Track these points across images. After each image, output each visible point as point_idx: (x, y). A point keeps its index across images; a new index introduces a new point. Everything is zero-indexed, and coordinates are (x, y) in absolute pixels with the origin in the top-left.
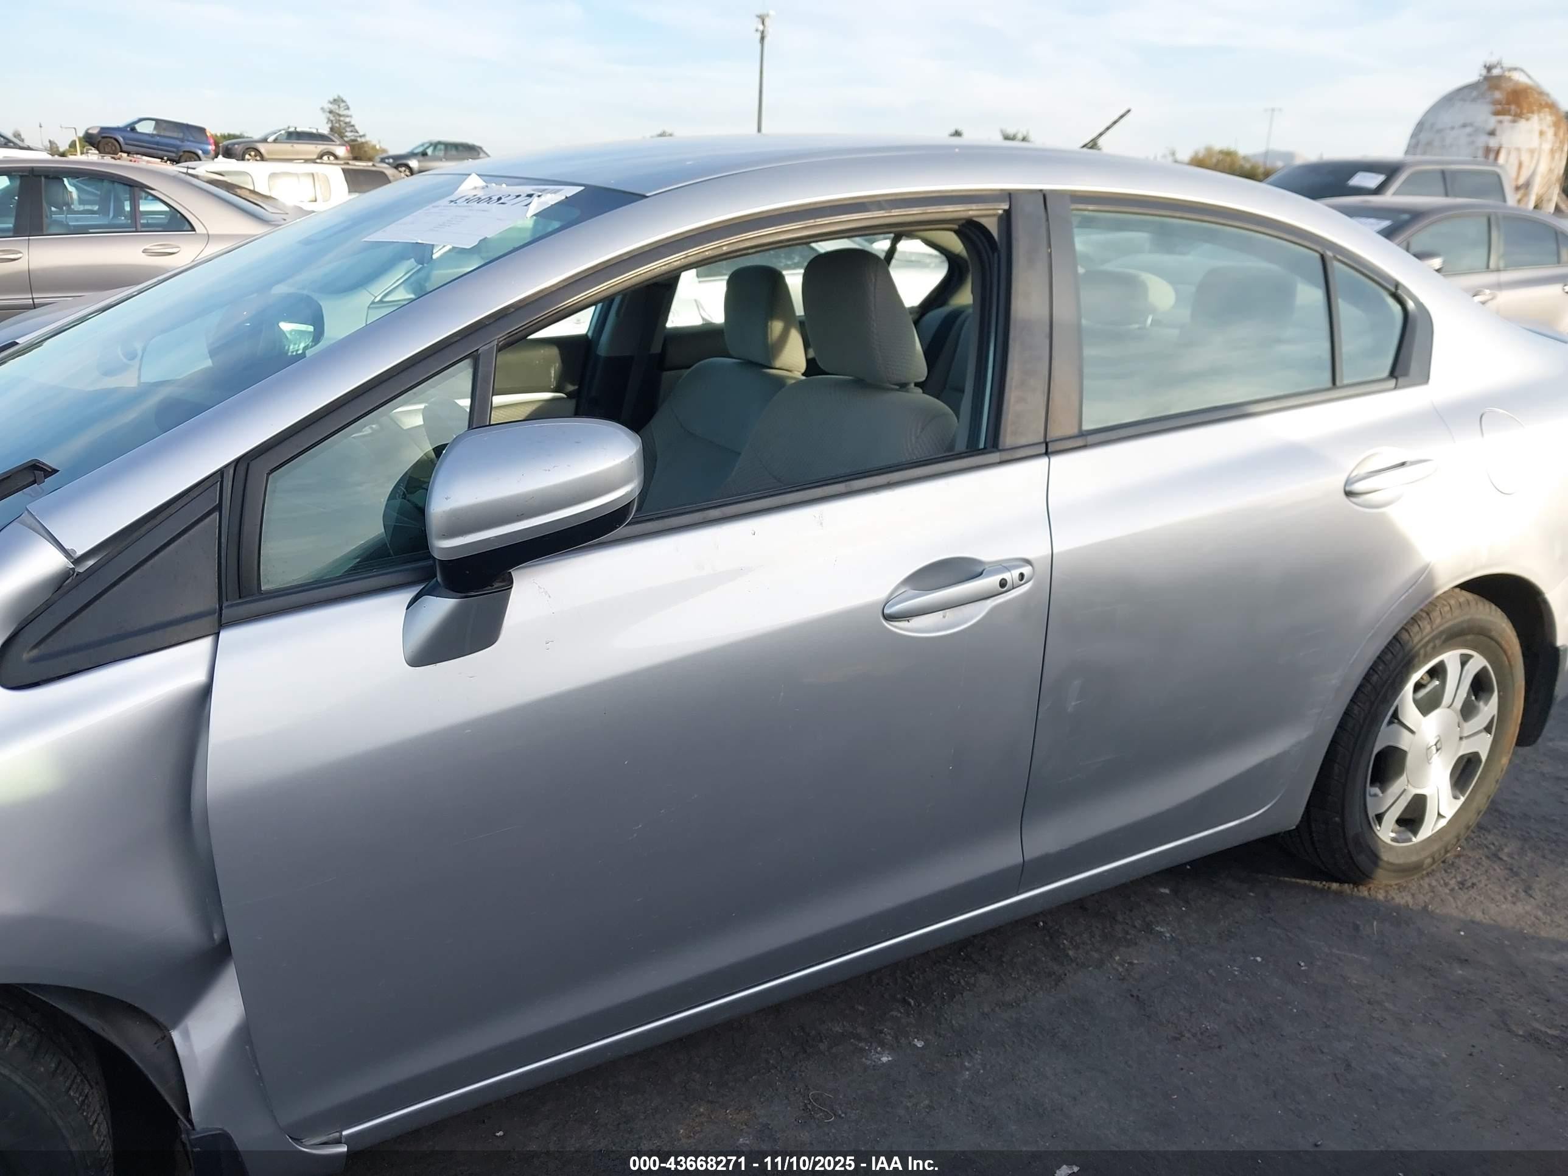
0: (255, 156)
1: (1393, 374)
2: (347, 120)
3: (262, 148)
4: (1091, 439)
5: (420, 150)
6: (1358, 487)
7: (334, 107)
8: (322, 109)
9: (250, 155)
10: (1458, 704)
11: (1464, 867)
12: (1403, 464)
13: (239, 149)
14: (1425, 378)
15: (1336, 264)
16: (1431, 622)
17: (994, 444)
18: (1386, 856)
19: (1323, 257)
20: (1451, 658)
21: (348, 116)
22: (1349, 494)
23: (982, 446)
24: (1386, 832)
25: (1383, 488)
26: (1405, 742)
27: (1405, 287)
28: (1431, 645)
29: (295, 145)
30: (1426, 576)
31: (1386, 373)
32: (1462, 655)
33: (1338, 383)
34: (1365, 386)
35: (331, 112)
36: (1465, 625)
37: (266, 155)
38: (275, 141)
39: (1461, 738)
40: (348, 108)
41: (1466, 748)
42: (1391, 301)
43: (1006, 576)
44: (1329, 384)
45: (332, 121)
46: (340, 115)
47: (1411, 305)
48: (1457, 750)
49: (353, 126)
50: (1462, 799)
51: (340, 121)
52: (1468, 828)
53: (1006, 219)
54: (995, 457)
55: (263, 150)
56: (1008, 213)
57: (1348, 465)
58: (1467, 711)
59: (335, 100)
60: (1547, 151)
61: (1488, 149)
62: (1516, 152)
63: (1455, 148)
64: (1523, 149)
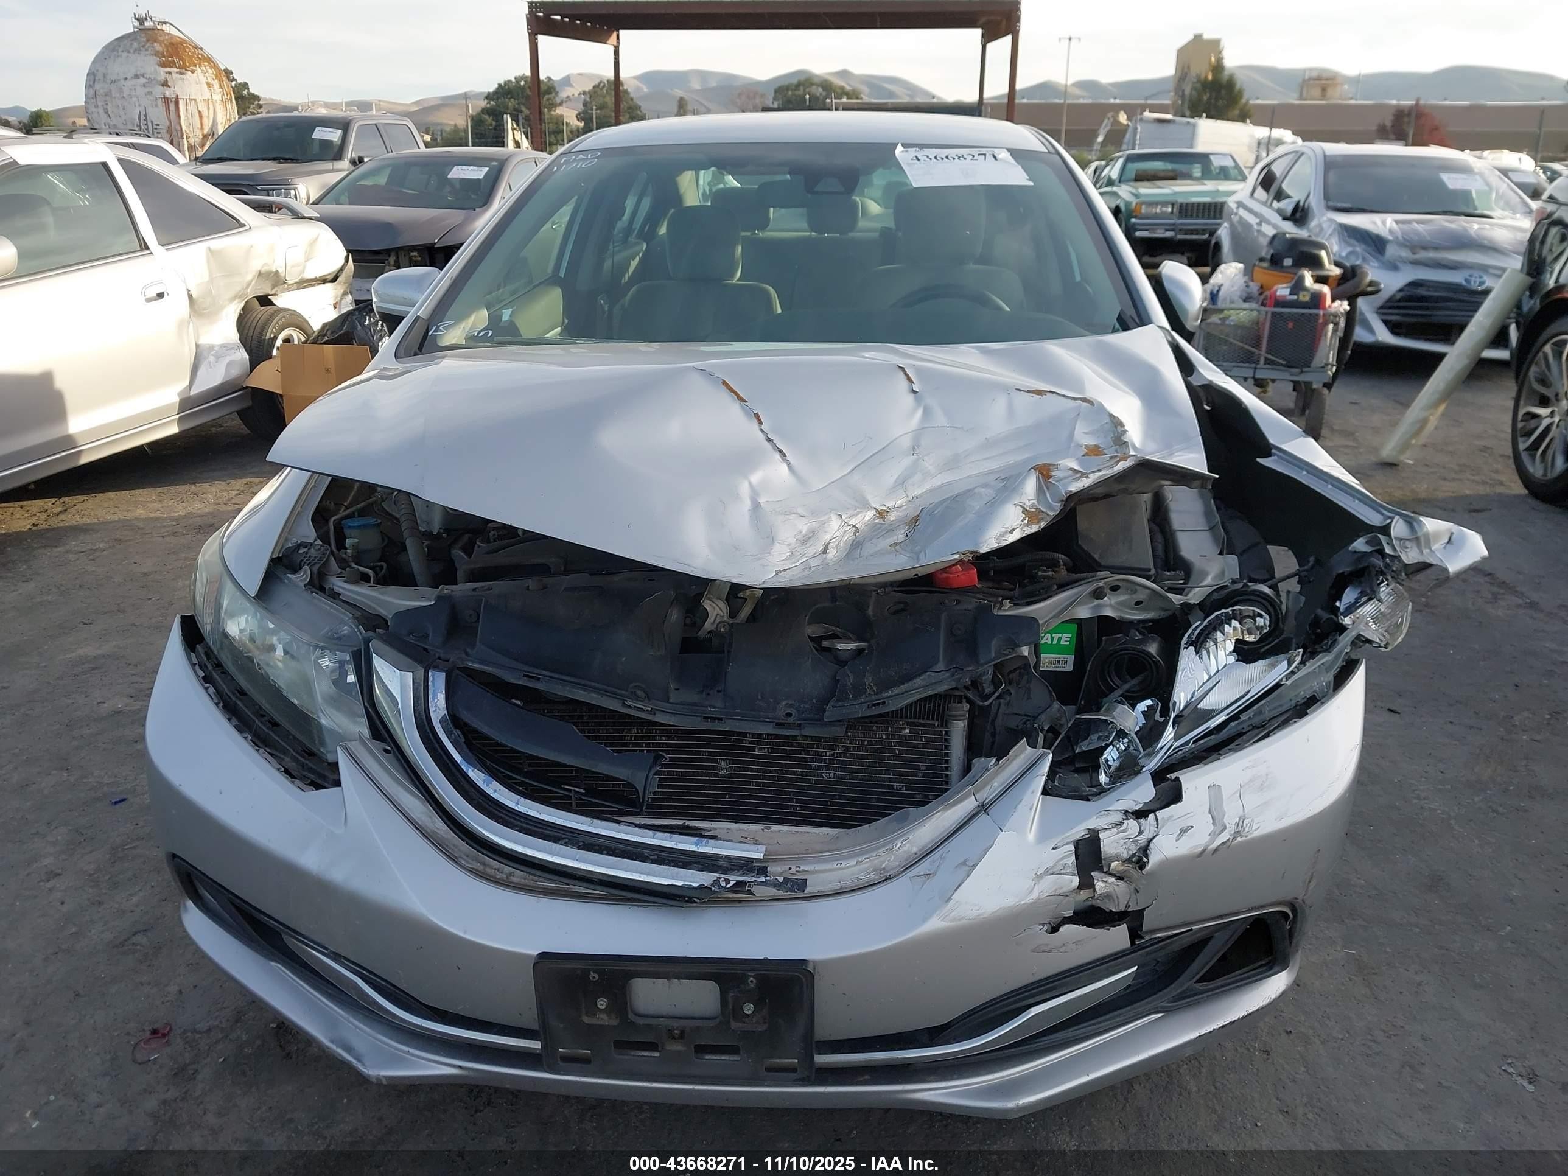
60: (219, 102)
61: (166, 100)
62: (193, 103)
63: (134, 99)
64: (198, 100)
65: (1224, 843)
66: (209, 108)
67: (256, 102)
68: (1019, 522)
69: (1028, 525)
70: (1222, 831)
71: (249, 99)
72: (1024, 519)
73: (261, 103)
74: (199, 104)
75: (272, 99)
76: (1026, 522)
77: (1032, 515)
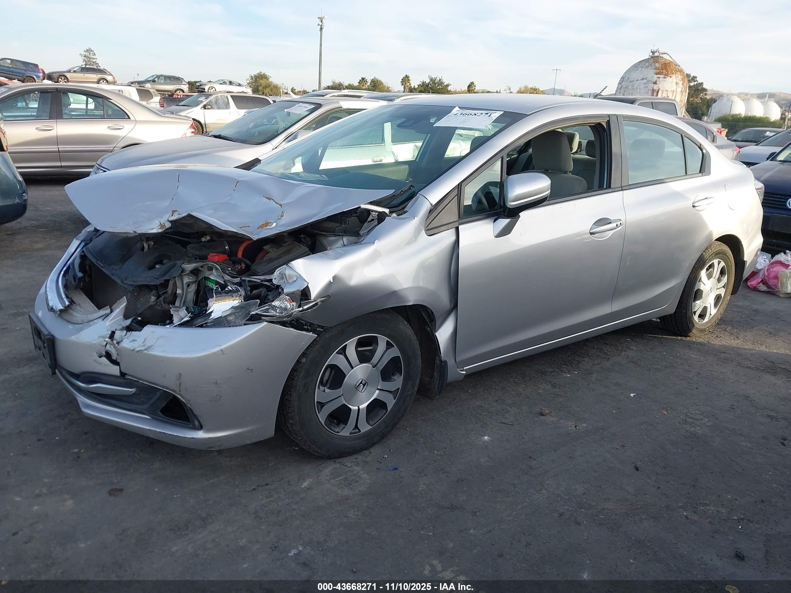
0: (64, 79)
1: (700, 172)
2: (94, 60)
3: (68, 75)
4: (632, 187)
5: (152, 79)
6: (695, 205)
7: (87, 54)
8: (81, 54)
9: (62, 79)
10: (717, 277)
11: (716, 333)
12: (706, 198)
13: (56, 76)
14: (709, 173)
15: (685, 138)
16: (711, 249)
17: (609, 186)
18: (696, 326)
19: (682, 136)
20: (716, 261)
21: (94, 59)
22: (694, 206)
23: (605, 187)
24: (696, 318)
25: (701, 205)
26: (702, 287)
27: (703, 146)
28: (711, 256)
29: (86, 74)
30: (710, 235)
31: (698, 172)
32: (718, 261)
33: (687, 174)
34: (693, 176)
35: (85, 56)
36: (720, 251)
37: (70, 79)
38: (75, 72)
39: (717, 289)
40: (95, 55)
41: (718, 292)
42: (699, 149)
43: (617, 223)
44: (685, 174)
45: (86, 61)
46: (89, 58)
47: (704, 151)
48: (716, 293)
49: (98, 64)
50: (717, 309)
51: (90, 61)
52: (718, 319)
53: (608, 123)
54: (610, 190)
55: (68, 77)
56: (609, 121)
57: (692, 198)
58: (719, 280)
59: (87, 50)
60: (679, 92)
61: (653, 90)
62: (666, 92)
63: (638, 90)
64: (669, 91)
65: (141, 350)
66: (673, 95)
67: (705, 92)
68: (156, 227)
69: (159, 229)
70: (143, 346)
71: (701, 90)
72: (159, 226)
73: (707, 93)
74: (669, 93)
75: (718, 91)
76: (159, 227)
77: (162, 226)
